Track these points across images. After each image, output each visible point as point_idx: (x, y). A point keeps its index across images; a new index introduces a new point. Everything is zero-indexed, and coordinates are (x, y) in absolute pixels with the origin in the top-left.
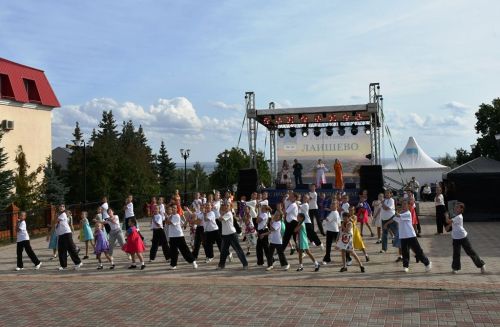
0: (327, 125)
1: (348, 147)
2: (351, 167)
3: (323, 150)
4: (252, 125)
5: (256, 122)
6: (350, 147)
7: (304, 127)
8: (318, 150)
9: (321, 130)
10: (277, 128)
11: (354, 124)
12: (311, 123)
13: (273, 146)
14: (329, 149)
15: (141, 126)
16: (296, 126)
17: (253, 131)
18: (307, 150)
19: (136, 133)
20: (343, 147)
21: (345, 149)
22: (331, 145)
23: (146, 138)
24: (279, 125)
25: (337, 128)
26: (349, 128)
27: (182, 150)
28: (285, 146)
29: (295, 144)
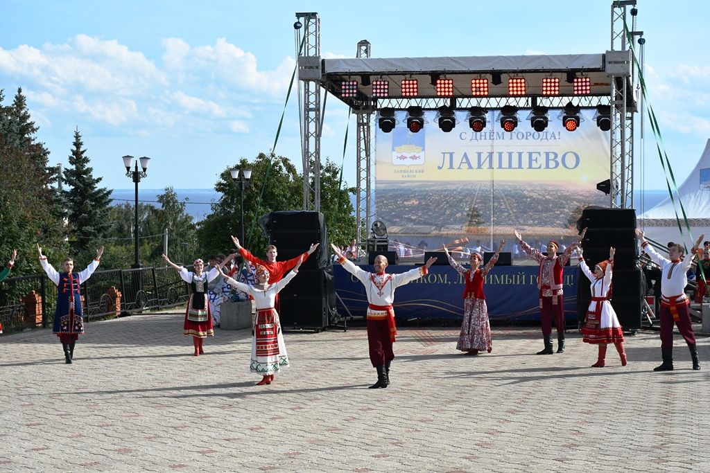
0: (503, 102)
1: (554, 160)
2: (562, 213)
3: (491, 167)
4: (312, 98)
5: (323, 90)
6: (559, 159)
7: (445, 106)
8: (480, 166)
9: (488, 116)
10: (375, 108)
11: (570, 104)
12: (463, 96)
13: (363, 154)
14: (505, 163)
15: (20, 91)
16: (423, 103)
17: (312, 114)
18: (451, 167)
19: (8, 110)
20: (542, 160)
21: (547, 167)
22: (510, 154)
23: (32, 123)
24: (380, 100)
25: (529, 112)
26: (558, 112)
27: (128, 157)
28: (395, 154)
29: (420, 148)
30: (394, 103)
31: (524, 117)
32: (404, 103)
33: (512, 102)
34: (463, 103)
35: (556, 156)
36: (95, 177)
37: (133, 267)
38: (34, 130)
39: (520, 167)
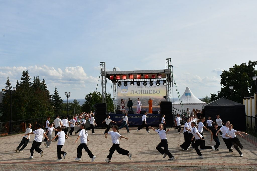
0: (144, 80)
1: (154, 92)
2: (156, 103)
3: (142, 93)
4: (104, 80)
5: (106, 78)
6: (156, 92)
7: (132, 81)
8: (139, 93)
9: (141, 83)
10: (117, 81)
11: (158, 80)
12: (135, 79)
13: (115, 91)
14: (145, 93)
15: (44, 79)
16: (127, 80)
17: (104, 83)
18: (133, 94)
19: (41, 83)
20: (152, 92)
21: (153, 93)
22: (146, 91)
23: (46, 86)
24: (118, 80)
25: (149, 82)
26: (155, 82)
27: (66, 92)
28: (121, 91)
29: (127, 90)
30: (121, 81)
31: (148, 83)
32: (123, 80)
33: (146, 80)
34: (135, 80)
35: (155, 91)
36: (59, 97)
37: (67, 115)
38: (47, 87)
39: (148, 93)
